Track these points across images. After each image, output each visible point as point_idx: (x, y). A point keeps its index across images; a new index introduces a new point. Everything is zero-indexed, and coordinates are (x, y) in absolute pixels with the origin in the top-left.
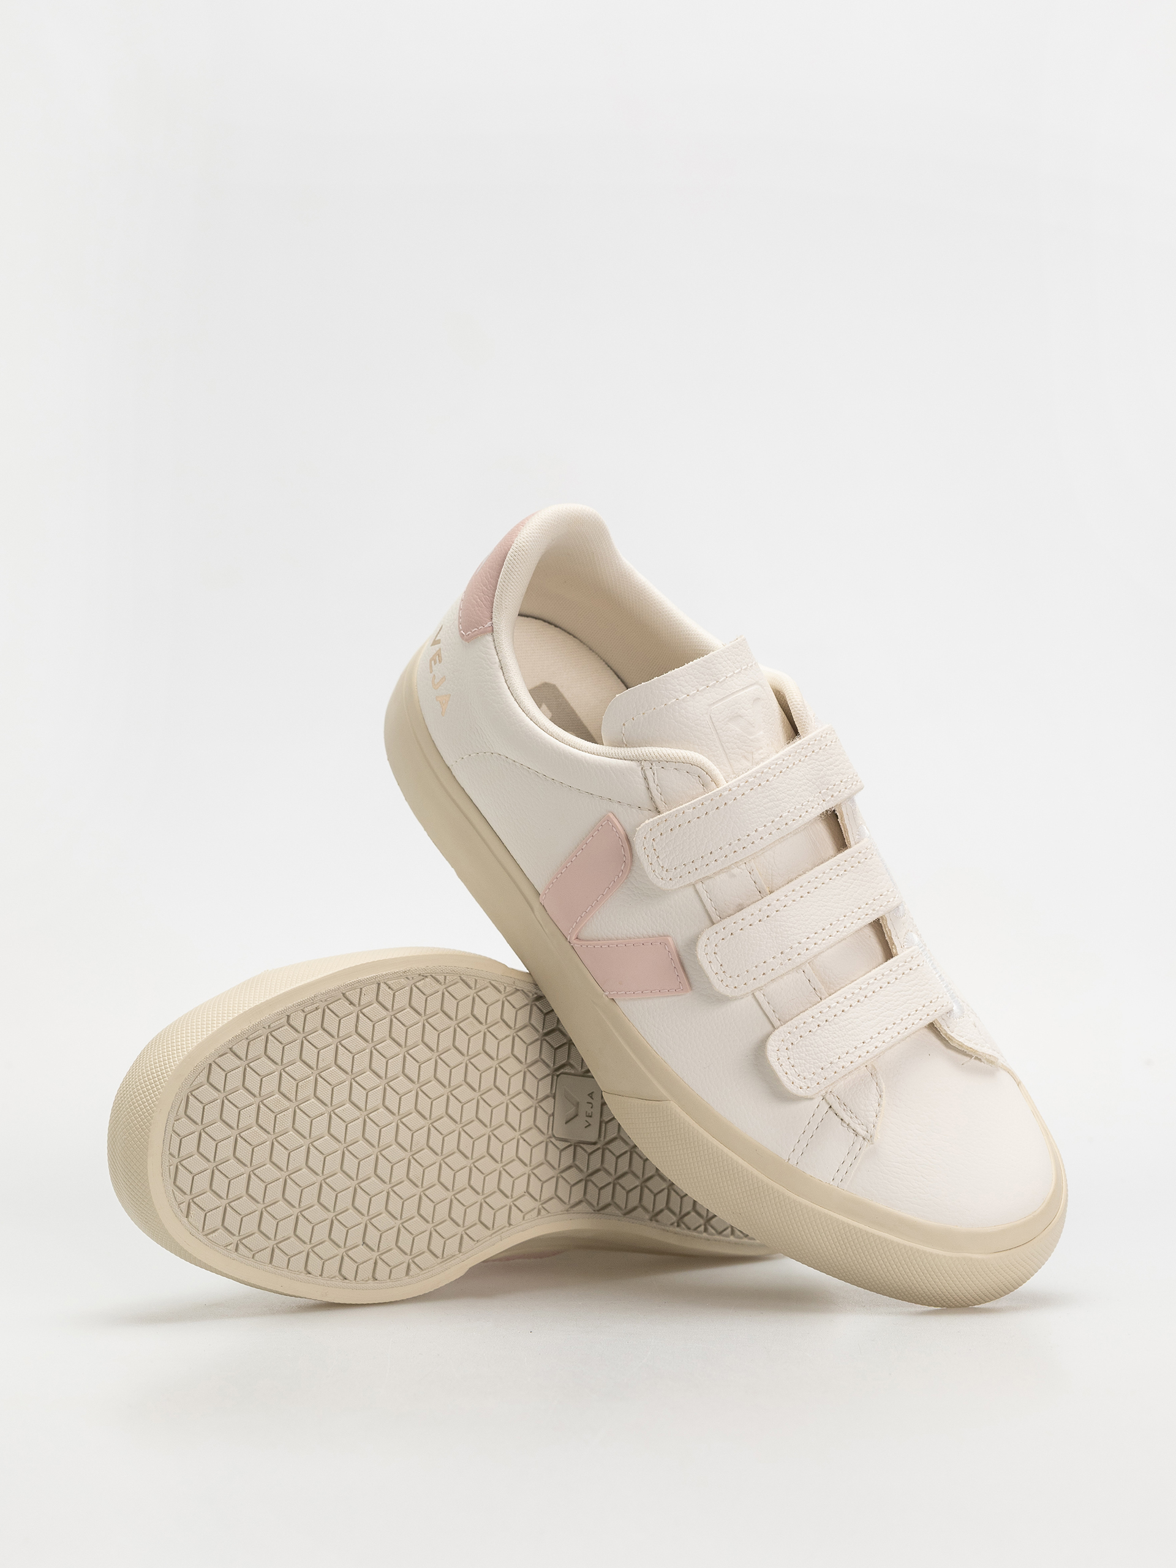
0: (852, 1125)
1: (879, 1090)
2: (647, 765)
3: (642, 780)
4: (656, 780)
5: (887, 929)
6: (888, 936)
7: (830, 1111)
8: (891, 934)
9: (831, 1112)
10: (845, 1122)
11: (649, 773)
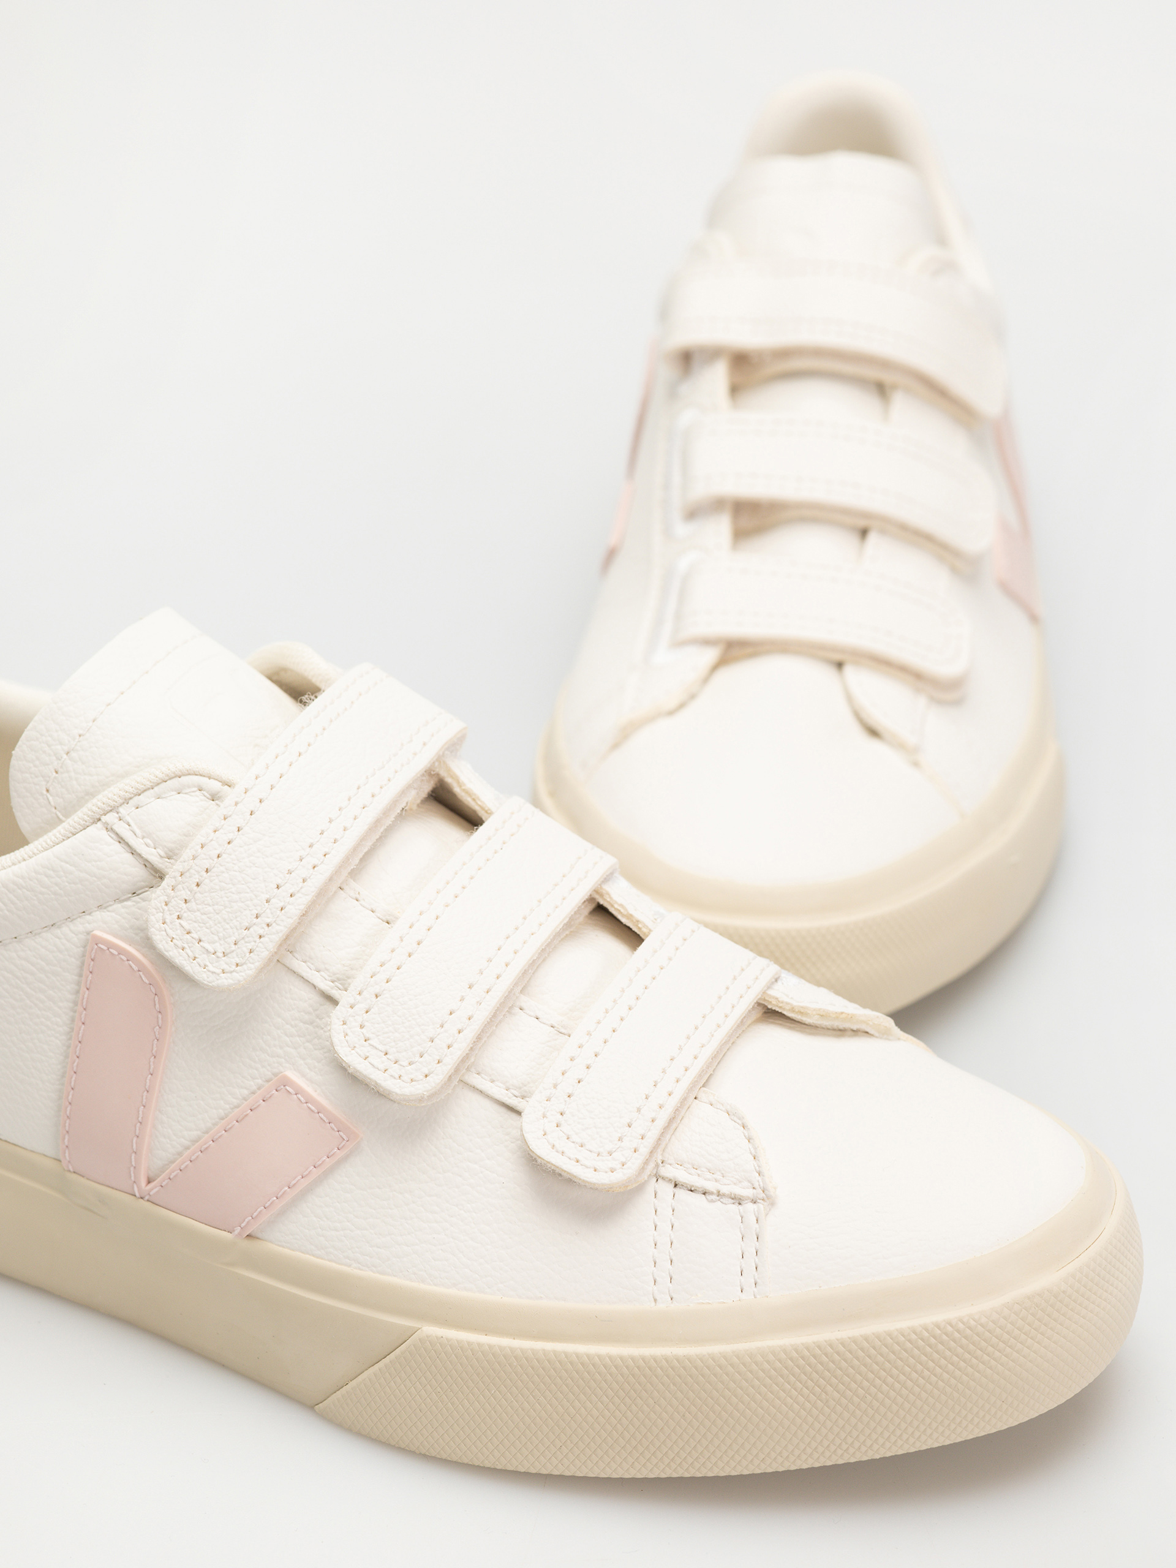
0: (725, 1190)
1: (735, 1119)
2: (111, 818)
3: (118, 847)
4: (138, 832)
5: (616, 906)
6: (623, 915)
7: (677, 1190)
8: (626, 910)
9: (681, 1193)
10: (712, 1193)
11: (122, 829)
